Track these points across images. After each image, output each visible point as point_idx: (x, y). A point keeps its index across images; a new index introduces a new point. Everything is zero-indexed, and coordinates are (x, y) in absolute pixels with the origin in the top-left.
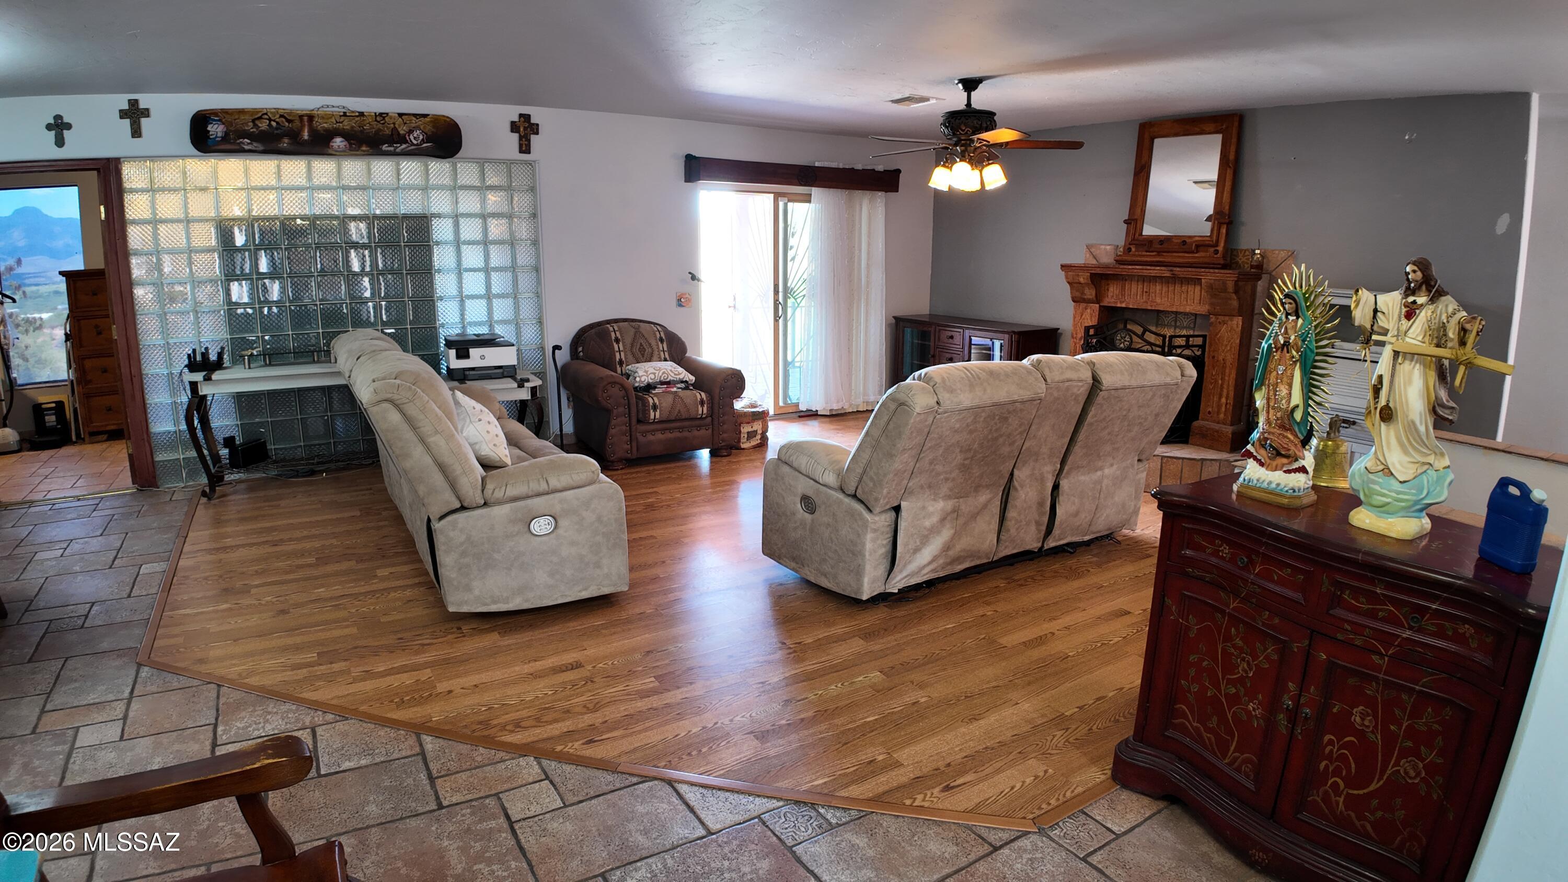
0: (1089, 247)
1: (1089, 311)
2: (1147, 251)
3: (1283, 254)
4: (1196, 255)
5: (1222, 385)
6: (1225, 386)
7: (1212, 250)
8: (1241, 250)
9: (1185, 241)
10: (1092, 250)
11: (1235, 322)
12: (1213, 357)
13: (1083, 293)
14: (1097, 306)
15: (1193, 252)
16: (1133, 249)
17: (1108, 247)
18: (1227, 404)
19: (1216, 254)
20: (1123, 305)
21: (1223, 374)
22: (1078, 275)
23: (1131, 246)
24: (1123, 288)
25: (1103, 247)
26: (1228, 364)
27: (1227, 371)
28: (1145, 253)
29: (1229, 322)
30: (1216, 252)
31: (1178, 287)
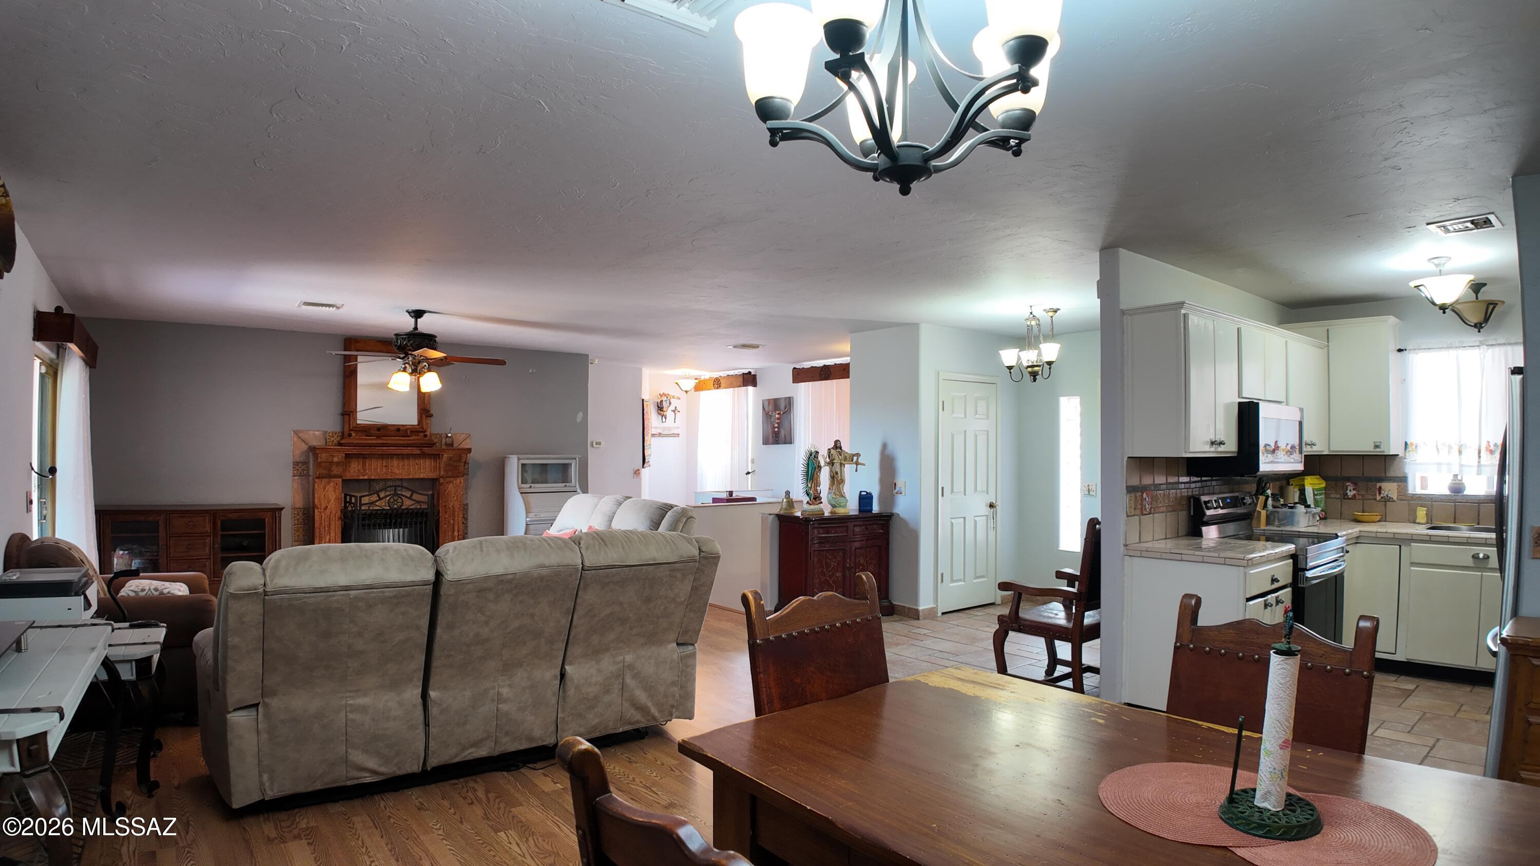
0: (296, 433)
1: (332, 484)
2: (367, 436)
3: (463, 436)
4: (410, 438)
5: (454, 525)
6: (456, 524)
7: (422, 434)
8: (434, 434)
9: (399, 429)
10: (301, 435)
11: (458, 481)
12: (445, 506)
13: (330, 470)
14: (341, 479)
15: (409, 436)
16: (354, 434)
17: (317, 433)
18: (459, 535)
19: (426, 437)
20: (366, 477)
21: (454, 516)
22: (333, 456)
23: (351, 432)
24: (364, 464)
25: (311, 432)
26: (457, 509)
27: (456, 513)
28: (364, 437)
29: (455, 482)
30: (426, 436)
31: (406, 462)
